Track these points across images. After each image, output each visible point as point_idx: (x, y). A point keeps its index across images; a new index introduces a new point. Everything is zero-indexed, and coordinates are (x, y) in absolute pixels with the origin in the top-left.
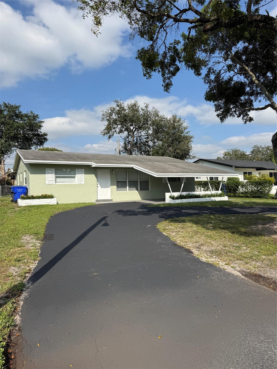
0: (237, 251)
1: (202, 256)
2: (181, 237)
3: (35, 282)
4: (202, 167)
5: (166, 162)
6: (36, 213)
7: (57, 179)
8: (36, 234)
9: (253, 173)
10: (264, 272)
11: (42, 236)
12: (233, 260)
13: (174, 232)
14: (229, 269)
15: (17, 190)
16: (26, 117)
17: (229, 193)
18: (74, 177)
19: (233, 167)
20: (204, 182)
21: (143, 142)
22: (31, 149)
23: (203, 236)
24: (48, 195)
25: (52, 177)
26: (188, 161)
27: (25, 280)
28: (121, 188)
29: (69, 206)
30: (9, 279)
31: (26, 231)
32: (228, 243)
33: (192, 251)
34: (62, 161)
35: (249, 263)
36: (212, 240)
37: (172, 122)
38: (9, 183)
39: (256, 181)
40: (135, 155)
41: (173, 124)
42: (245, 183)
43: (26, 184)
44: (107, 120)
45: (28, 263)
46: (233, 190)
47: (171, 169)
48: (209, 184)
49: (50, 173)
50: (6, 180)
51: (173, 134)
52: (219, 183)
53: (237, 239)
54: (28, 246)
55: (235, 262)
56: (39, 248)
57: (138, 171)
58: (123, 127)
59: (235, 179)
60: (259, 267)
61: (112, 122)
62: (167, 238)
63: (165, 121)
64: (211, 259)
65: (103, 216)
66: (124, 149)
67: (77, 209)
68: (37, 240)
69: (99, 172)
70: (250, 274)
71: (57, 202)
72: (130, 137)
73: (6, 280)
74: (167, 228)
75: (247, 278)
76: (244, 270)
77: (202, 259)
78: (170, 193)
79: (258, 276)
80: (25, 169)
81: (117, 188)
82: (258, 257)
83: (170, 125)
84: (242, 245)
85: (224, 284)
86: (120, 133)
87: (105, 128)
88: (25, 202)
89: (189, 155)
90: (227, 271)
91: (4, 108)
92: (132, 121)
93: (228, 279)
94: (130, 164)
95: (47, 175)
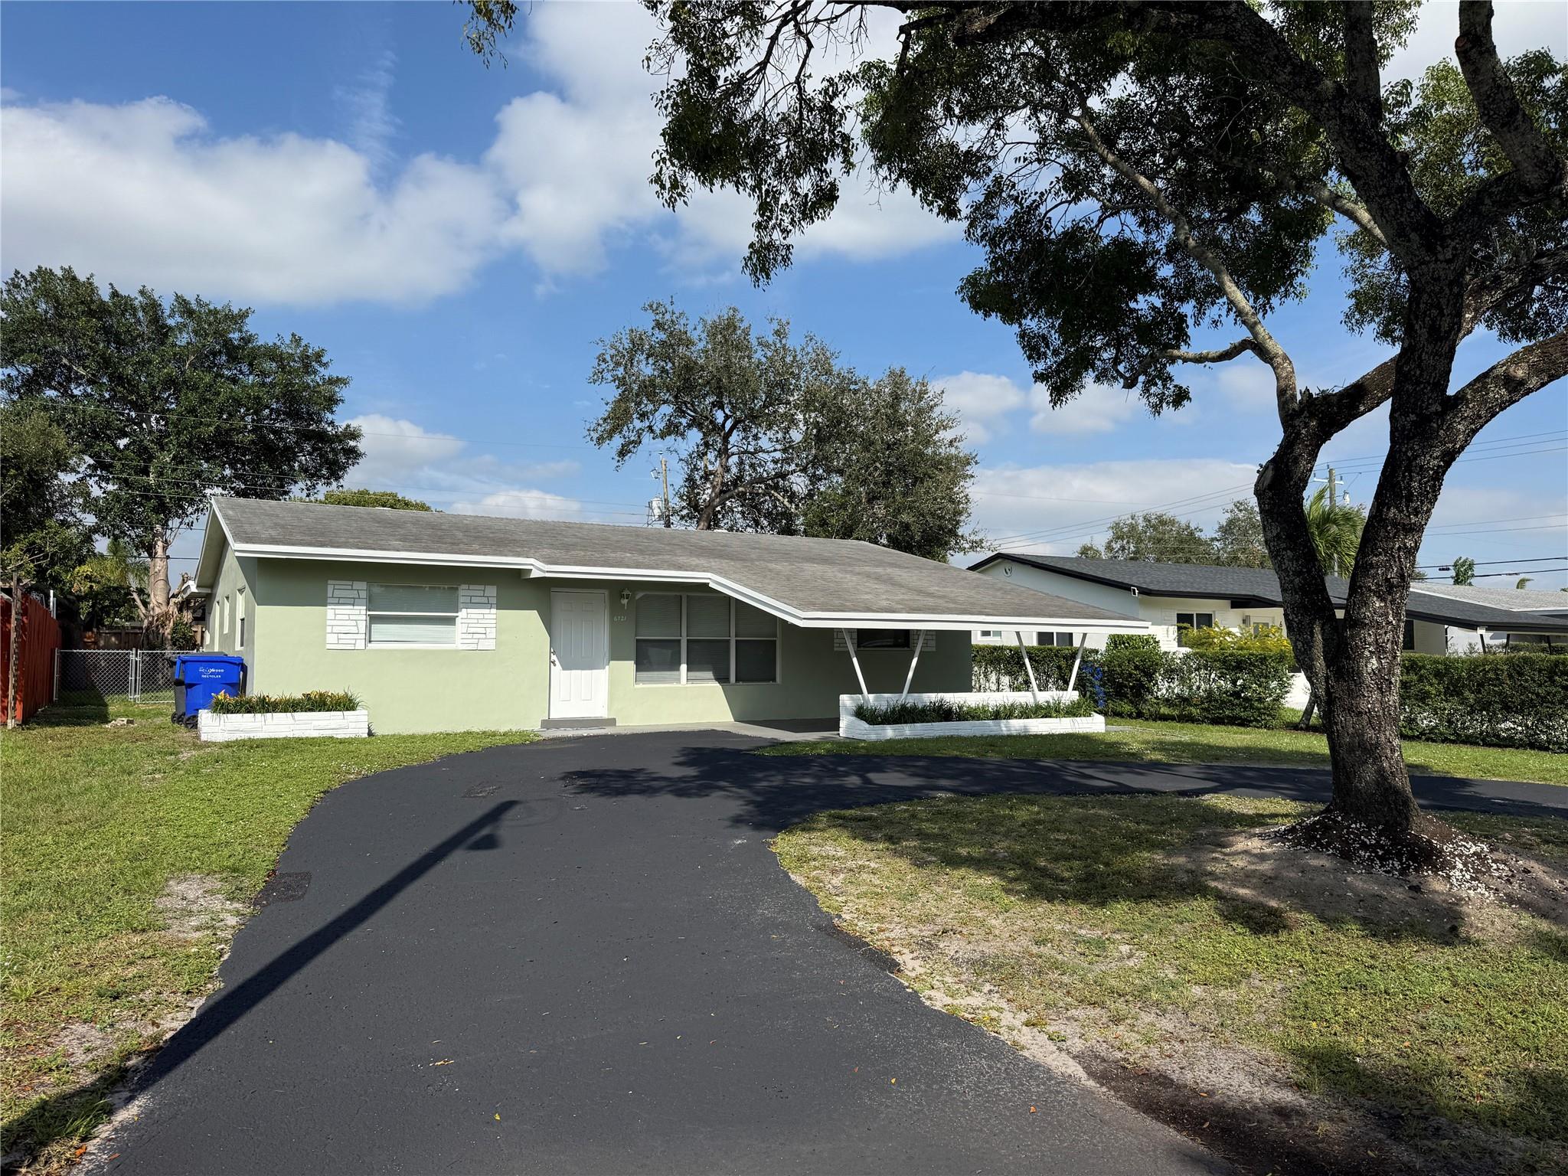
0: (1086, 965)
1: (935, 983)
2: (865, 895)
4: (1001, 588)
5: (850, 565)
6: (262, 777)
7: (374, 626)
8: (235, 870)
9: (1217, 619)
10: (1184, 1063)
11: (255, 881)
12: (1061, 1004)
13: (841, 870)
14: (1036, 1047)
15: (201, 670)
16: (273, 360)
17: (1112, 702)
18: (452, 621)
19: (1134, 593)
20: (1010, 650)
21: (765, 475)
22: (284, 494)
23: (960, 891)
24: (332, 697)
25: (352, 617)
29: (419, 744)
30: (40, 1084)
31: (189, 859)
32: (1058, 928)
33: (898, 958)
35: (1128, 1021)
36: (993, 912)
37: (886, 397)
38: (182, 640)
39: (1225, 654)
40: (730, 528)
41: (893, 406)
42: (1179, 661)
43: (242, 645)
44: (614, 381)
45: (155, 1005)
46: (1131, 688)
47: (867, 593)
48: (1027, 661)
49: (348, 601)
50: (169, 624)
51: (890, 447)
52: (1069, 656)
54: (181, 925)
55: (1069, 1013)
56: (230, 937)
57: (728, 600)
58: (681, 413)
59: (1142, 643)
60: (1166, 1040)
61: (636, 388)
62: (805, 898)
63: (855, 392)
64: (970, 1000)
66: (684, 504)
67: (451, 760)
68: (231, 900)
69: (561, 601)
70: (1120, 1071)
71: (369, 728)
72: (711, 456)
74: (815, 851)
75: (1104, 1089)
76: (1102, 1050)
77: (930, 998)
78: (860, 695)
79: (1156, 1079)
80: (241, 580)
81: (637, 670)
82: (1174, 993)
83: (878, 412)
84: (1118, 936)
85: (1001, 1115)
86: (668, 438)
87: (607, 414)
88: (229, 727)
89: (956, 535)
90: (1026, 1053)
91: (180, 320)
92: (720, 388)
93: (1020, 1094)
94: (693, 570)
95: (330, 611)
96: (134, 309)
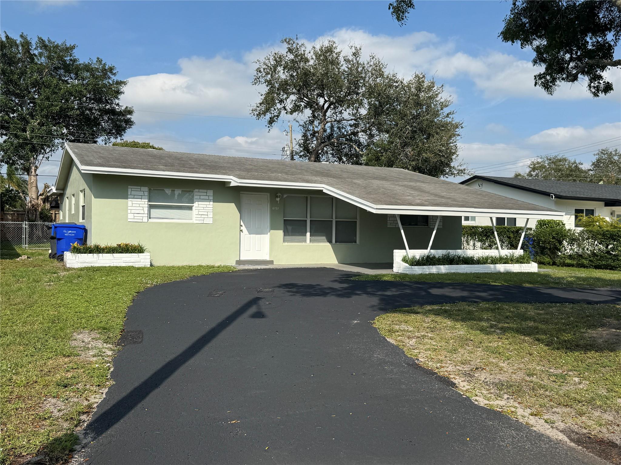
0: (557, 387)
1: (477, 393)
2: (429, 349)
3: (101, 434)
4: (480, 194)
5: (397, 181)
6: (104, 285)
7: (152, 210)
8: (104, 329)
11: (116, 334)
12: (548, 405)
13: (413, 337)
14: (538, 425)
15: (65, 231)
16: (87, 71)
17: (540, 256)
18: (190, 208)
19: (552, 198)
20: (482, 228)
21: (345, 133)
22: (95, 142)
23: (480, 349)
24: (132, 246)
25: (141, 205)
26: (447, 180)
27: (79, 428)
28: (292, 235)
29: (177, 271)
30: (43, 425)
31: (81, 323)
32: (538, 368)
33: (456, 381)
34: (164, 171)
35: (587, 415)
36: (501, 360)
37: (413, 90)
38: (45, 217)
39: (603, 231)
40: (327, 162)
41: (417, 95)
42: (577, 235)
43: (83, 219)
44: (266, 82)
45: (85, 391)
46: (550, 249)
47: (408, 196)
48: (496, 233)
49: (138, 197)
50: (40, 210)
51: (415, 117)
52: (518, 232)
53: (558, 359)
54: (86, 354)
55: (553, 410)
56: (111, 360)
57: (332, 198)
58: (301, 99)
59: (556, 224)
60: (609, 424)
61: (277, 86)
62: (396, 351)
63: (396, 87)
64: (497, 402)
65: (251, 297)
66: (301, 149)
67: (195, 278)
68: (107, 343)
69: (245, 198)
70: (587, 439)
71: (151, 262)
72: (316, 123)
73: (38, 426)
74: (397, 327)
75: (580, 447)
76: (575, 428)
77: (477, 401)
78: (405, 250)
79: (607, 443)
80: (83, 185)
81: (284, 235)
82: (608, 402)
83: (409, 97)
84: (571, 373)
85: (528, 457)
86: (294, 113)
87: (262, 101)
88: (81, 260)
89: (450, 167)
90: (535, 429)
91: (40, 51)
92: (323, 85)
93: (536, 448)
94: (315, 183)
95: (130, 202)
96: (17, 46)
